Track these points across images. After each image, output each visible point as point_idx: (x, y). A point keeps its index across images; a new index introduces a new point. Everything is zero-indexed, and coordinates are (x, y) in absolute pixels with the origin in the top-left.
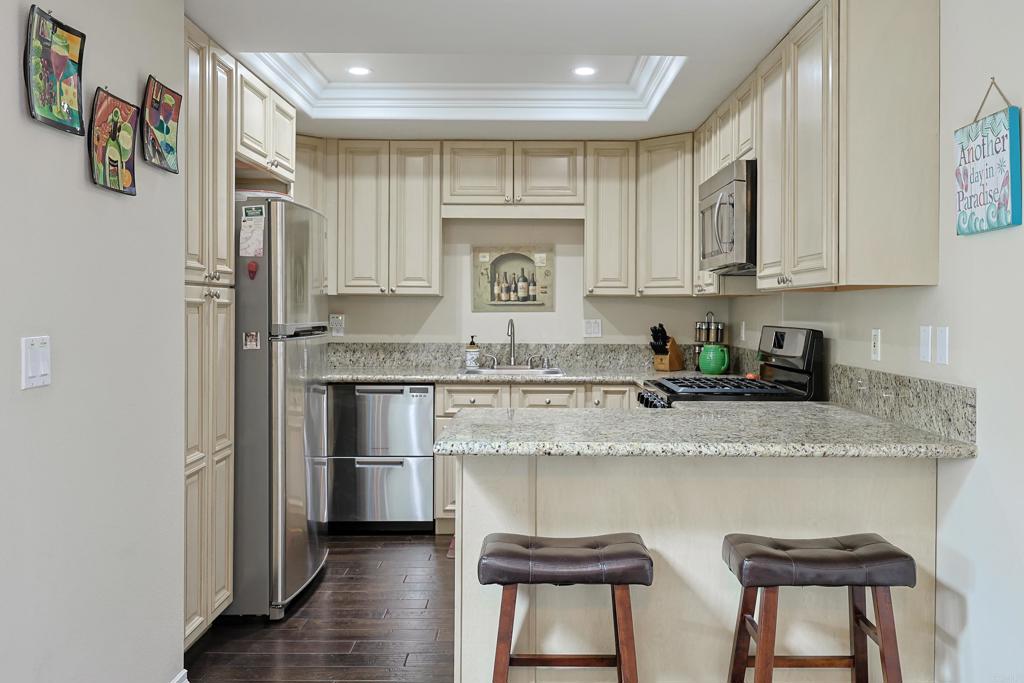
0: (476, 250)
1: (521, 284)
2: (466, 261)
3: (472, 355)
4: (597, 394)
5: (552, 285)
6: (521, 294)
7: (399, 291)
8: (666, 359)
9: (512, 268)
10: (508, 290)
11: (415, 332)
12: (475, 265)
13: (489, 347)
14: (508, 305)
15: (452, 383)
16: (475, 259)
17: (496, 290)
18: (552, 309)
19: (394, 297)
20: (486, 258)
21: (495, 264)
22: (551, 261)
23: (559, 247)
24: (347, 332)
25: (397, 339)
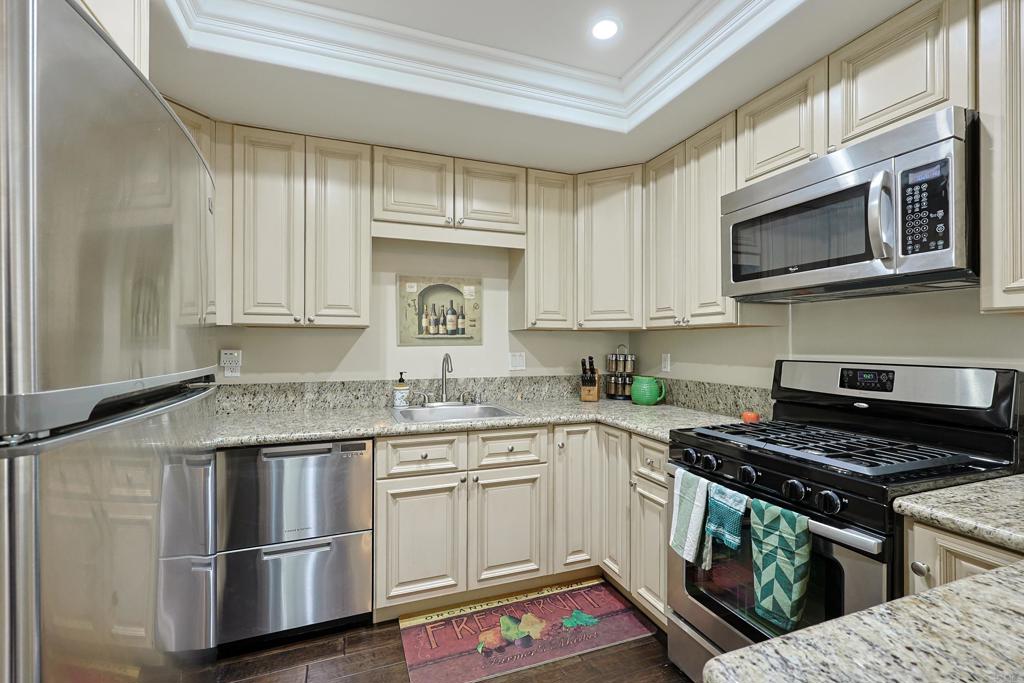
0: (402, 279)
1: (449, 317)
2: (391, 291)
3: (401, 395)
4: (560, 435)
5: (480, 318)
6: (450, 327)
7: (318, 321)
8: (594, 390)
9: (440, 300)
10: (437, 323)
11: (332, 368)
12: (402, 295)
13: (416, 384)
14: (436, 339)
15: (399, 435)
16: (401, 289)
17: (424, 323)
18: (480, 342)
19: (312, 328)
20: (414, 289)
21: (423, 295)
22: (479, 293)
23: (485, 280)
24: (244, 370)
25: (310, 377)
